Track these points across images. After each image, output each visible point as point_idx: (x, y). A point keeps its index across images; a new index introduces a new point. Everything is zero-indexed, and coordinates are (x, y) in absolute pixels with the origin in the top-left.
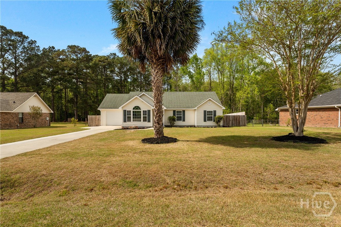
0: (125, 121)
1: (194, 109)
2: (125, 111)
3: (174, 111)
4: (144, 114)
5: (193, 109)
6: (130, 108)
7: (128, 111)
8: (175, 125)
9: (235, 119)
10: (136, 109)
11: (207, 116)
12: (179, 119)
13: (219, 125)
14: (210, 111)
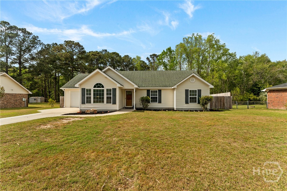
0: (83, 103)
1: (173, 88)
2: (83, 90)
3: (148, 91)
4: (107, 94)
5: (171, 88)
6: (90, 86)
7: (87, 90)
8: (148, 107)
9: (219, 100)
10: (97, 87)
11: (189, 97)
12: (154, 100)
13: (206, 108)
14: (193, 91)
